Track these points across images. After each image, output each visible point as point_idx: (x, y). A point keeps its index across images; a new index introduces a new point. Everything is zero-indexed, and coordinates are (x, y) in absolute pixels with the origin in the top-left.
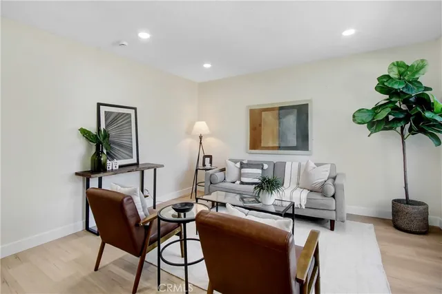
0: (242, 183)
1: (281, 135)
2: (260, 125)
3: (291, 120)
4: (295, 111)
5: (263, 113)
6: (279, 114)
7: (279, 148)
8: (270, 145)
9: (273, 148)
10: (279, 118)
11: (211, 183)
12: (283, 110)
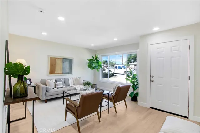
0: (58, 88)
1: (63, 68)
2: (55, 64)
3: (67, 64)
4: (69, 61)
5: (56, 60)
6: (63, 61)
7: (63, 73)
8: (59, 72)
9: (60, 73)
10: (63, 62)
11: (46, 91)
12: (64, 59)
